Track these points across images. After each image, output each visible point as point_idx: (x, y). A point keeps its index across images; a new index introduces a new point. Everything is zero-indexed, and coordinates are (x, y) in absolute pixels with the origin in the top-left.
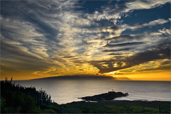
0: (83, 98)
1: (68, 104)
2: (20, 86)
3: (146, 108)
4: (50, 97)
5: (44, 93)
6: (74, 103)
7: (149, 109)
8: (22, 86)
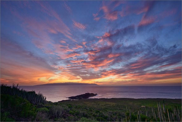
0: (69, 98)
1: (59, 102)
2: (24, 90)
3: (107, 103)
4: (46, 98)
5: (41, 95)
6: (63, 101)
7: (109, 103)
8: (25, 90)
